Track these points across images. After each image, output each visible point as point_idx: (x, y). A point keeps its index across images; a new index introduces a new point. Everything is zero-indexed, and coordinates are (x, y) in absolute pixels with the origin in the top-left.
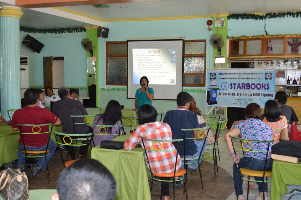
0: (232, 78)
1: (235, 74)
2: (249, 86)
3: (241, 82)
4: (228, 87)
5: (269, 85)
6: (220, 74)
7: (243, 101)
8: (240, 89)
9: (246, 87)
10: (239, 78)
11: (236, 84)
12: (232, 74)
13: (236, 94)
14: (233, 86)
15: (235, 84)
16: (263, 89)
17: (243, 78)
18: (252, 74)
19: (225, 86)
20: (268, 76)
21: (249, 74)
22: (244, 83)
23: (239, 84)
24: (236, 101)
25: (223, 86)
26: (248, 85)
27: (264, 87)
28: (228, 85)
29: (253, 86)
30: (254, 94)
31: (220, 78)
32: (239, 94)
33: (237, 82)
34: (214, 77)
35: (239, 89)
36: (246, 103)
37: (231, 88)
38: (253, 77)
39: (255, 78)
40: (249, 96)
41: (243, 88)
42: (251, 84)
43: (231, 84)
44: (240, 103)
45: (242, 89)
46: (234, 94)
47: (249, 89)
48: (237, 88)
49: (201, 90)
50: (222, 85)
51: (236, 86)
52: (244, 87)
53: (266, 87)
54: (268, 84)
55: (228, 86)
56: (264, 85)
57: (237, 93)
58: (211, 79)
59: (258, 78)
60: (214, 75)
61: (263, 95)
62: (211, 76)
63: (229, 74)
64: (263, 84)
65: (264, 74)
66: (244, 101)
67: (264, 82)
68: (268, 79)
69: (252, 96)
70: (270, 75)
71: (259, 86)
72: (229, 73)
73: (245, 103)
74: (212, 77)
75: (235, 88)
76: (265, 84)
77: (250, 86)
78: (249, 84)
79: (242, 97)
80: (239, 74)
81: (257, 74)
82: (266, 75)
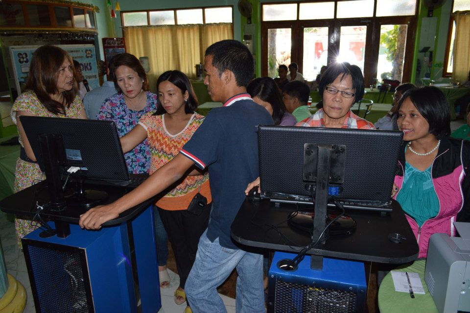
16: (86, 70)
18: (72, 51)
20: (89, 54)
27: (87, 67)
34: (25, 60)
38: (74, 56)
53: (89, 68)
54: (90, 64)
58: (21, 62)
59: (79, 57)
60: (24, 56)
61: (87, 77)
62: (19, 57)
64: (85, 64)
67: (85, 61)
68: (89, 58)
70: (90, 52)
74: (22, 60)
76: (87, 64)
81: (77, 51)
82: (86, 52)
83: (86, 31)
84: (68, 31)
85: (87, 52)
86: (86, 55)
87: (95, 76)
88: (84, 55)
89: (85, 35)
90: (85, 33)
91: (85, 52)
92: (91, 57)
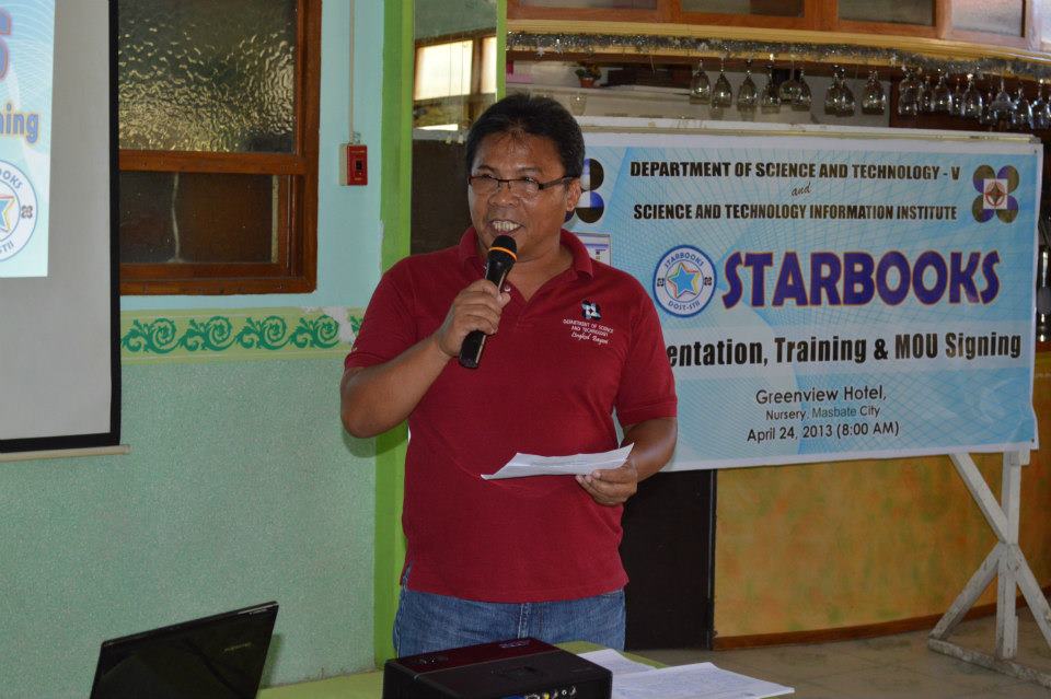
0: (737, 211)
1: (763, 170)
2: (864, 277)
3: (805, 239)
4: (708, 289)
5: (996, 267)
6: (638, 169)
7: (816, 405)
8: (802, 301)
9: (840, 286)
10: (791, 212)
11: (767, 259)
12: (742, 170)
13: (769, 351)
14: (745, 274)
15: (760, 262)
16: (955, 299)
17: (818, 212)
18: (886, 172)
19: (683, 282)
20: (996, 192)
21: (864, 171)
22: (829, 249)
23: (791, 261)
24: (773, 407)
25: (662, 282)
26: (858, 268)
27: (964, 278)
28: (707, 271)
29: (893, 278)
30: (898, 337)
31: (641, 212)
32: (791, 346)
33: (776, 238)
35: (790, 302)
36: (842, 420)
37: (730, 301)
38: (895, 203)
39: (903, 212)
40: (862, 358)
41: (824, 292)
42: (877, 261)
43: (734, 260)
44: (797, 423)
45: (817, 301)
46: (754, 353)
47: (863, 299)
48: (778, 301)
49: (278, 326)
50: (660, 275)
51: (772, 275)
52: (830, 284)
53: (980, 282)
54: (993, 258)
55: (707, 281)
56: (964, 266)
57: (780, 341)
59: (924, 212)
61: (956, 342)
63: (717, 170)
64: (956, 257)
65: (967, 178)
66: (827, 405)
67: (963, 238)
68: (995, 220)
69: (884, 355)
70: (1004, 183)
71: (930, 278)
72: (715, 159)
73: (836, 421)
75: (758, 300)
76: (975, 257)
77: (874, 276)
78: (865, 259)
79: (814, 368)
80: (794, 170)
81: (919, 173)
82: (979, 185)
83: (1017, 64)
84: (901, 55)
85: (988, 183)
86: (979, 201)
87: (1012, 346)
88: (963, 194)
89: (1012, 86)
90: (1009, 71)
91: (971, 183)
92: (1009, 214)
